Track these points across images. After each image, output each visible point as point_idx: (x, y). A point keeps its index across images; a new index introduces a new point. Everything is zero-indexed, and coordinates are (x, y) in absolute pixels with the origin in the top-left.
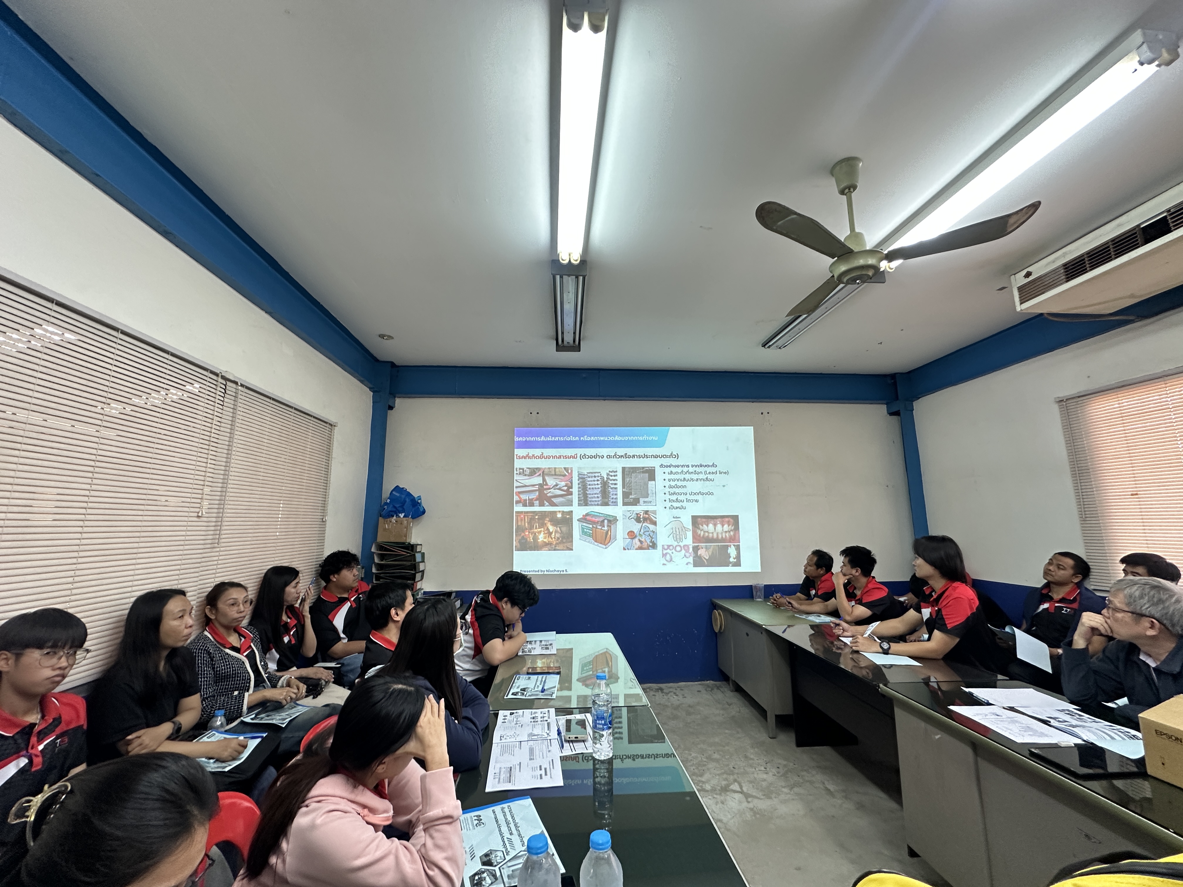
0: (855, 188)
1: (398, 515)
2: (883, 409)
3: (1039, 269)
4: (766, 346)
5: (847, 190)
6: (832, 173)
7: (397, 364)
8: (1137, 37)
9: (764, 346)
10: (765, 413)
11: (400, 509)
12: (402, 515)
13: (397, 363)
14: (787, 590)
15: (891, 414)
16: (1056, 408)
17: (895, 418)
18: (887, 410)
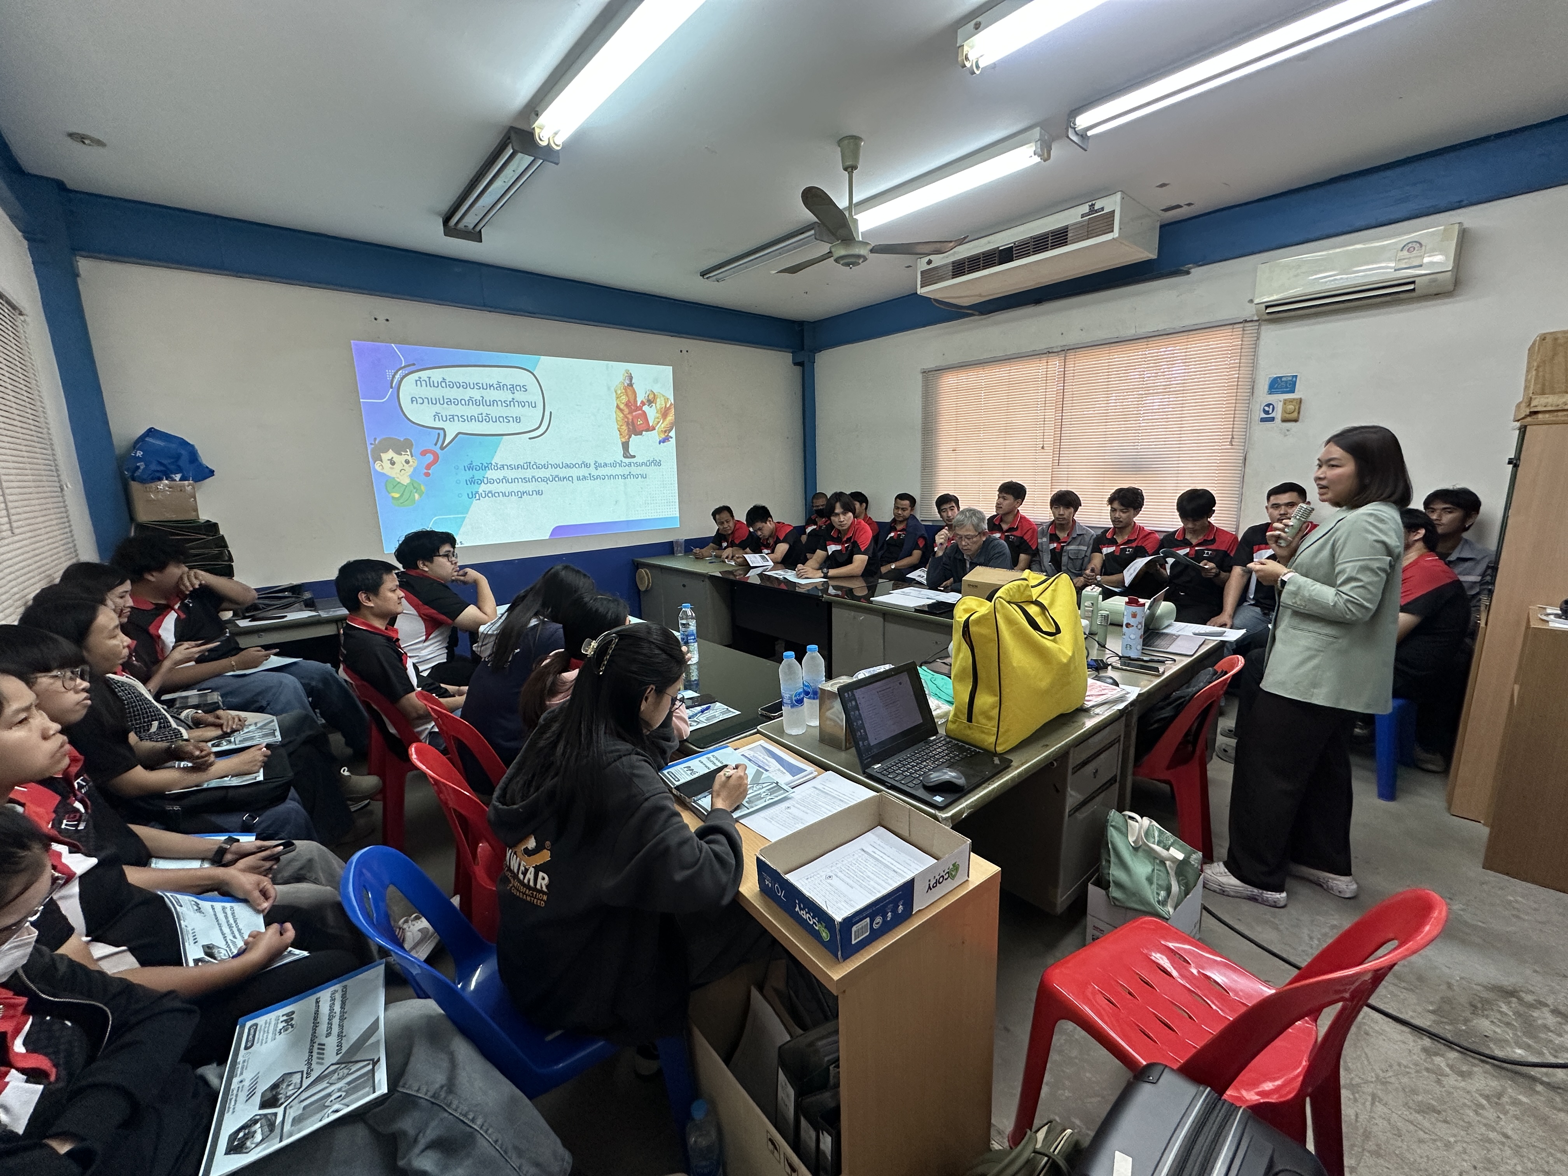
0: (856, 168)
1: (171, 478)
2: (788, 357)
3: (938, 260)
4: (706, 277)
5: (850, 169)
6: (840, 142)
7: (68, 187)
8: (1037, 131)
9: (703, 274)
10: (684, 352)
11: (172, 467)
12: (178, 477)
13: (70, 185)
14: (701, 543)
15: (795, 364)
16: (920, 377)
17: (798, 367)
18: (793, 359)
